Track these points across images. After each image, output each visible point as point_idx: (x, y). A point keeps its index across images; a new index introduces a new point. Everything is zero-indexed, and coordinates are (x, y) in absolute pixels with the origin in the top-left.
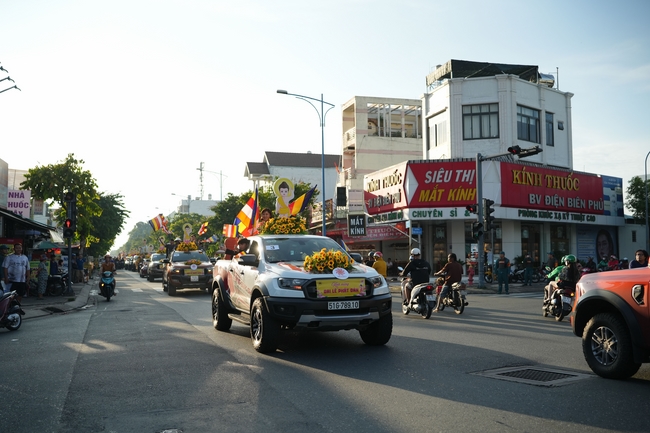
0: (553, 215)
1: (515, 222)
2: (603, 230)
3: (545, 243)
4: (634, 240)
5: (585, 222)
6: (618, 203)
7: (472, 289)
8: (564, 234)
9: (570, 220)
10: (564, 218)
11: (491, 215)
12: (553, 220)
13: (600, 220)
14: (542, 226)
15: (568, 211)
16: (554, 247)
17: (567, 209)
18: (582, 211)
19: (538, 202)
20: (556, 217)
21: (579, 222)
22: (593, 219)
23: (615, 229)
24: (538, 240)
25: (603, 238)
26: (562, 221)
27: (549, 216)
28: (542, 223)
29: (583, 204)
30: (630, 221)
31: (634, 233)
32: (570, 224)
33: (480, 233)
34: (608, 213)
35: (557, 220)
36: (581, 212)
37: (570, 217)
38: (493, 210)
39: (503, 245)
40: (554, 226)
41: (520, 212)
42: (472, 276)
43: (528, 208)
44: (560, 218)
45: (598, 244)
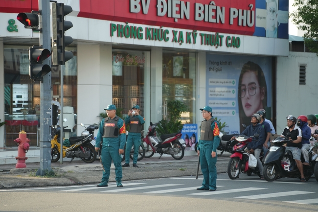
0: (170, 36)
1: (103, 45)
2: (251, 63)
3: (152, 86)
4: (302, 81)
5: (223, 48)
6: (281, 13)
7: (27, 177)
8: (186, 70)
9: (198, 45)
10: (188, 41)
11: (67, 33)
12: (170, 44)
13: (249, 45)
14: (147, 54)
15: (195, 28)
16: (168, 93)
17: (194, 26)
18: (218, 28)
19: (146, 11)
20: (174, 40)
21: (212, 48)
22: (236, 43)
23: (272, 61)
24: (140, 80)
25: (251, 77)
26: (185, 46)
27: (163, 36)
28: (149, 49)
29: (222, 15)
30: (297, 46)
31: (303, 69)
32: (196, 52)
33: (46, 69)
34: (262, 33)
35: (176, 45)
36: (217, 30)
37: (198, 38)
38: (69, 26)
39: (80, 89)
40: (168, 55)
41: (113, 28)
42: (25, 150)
43: (127, 20)
44: (181, 40)
45: (241, 90)
